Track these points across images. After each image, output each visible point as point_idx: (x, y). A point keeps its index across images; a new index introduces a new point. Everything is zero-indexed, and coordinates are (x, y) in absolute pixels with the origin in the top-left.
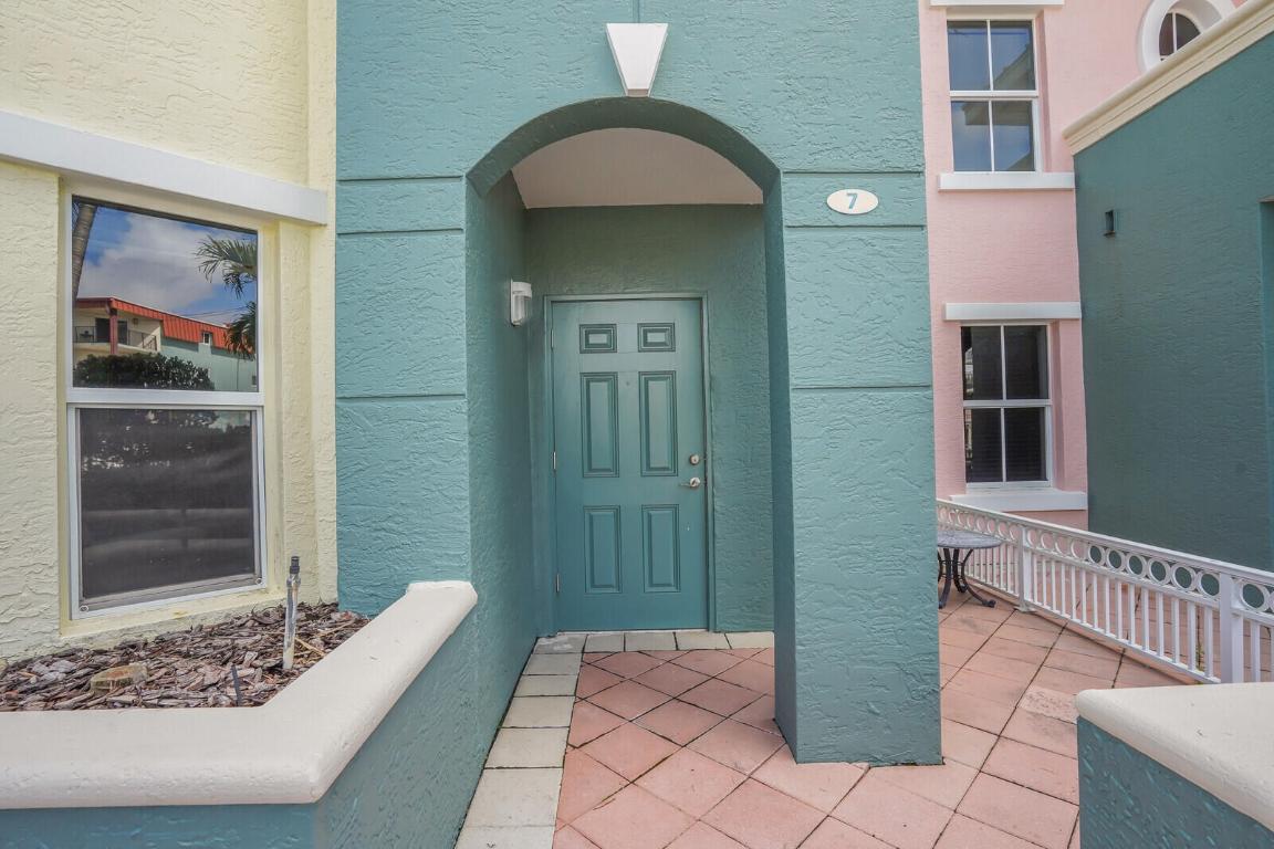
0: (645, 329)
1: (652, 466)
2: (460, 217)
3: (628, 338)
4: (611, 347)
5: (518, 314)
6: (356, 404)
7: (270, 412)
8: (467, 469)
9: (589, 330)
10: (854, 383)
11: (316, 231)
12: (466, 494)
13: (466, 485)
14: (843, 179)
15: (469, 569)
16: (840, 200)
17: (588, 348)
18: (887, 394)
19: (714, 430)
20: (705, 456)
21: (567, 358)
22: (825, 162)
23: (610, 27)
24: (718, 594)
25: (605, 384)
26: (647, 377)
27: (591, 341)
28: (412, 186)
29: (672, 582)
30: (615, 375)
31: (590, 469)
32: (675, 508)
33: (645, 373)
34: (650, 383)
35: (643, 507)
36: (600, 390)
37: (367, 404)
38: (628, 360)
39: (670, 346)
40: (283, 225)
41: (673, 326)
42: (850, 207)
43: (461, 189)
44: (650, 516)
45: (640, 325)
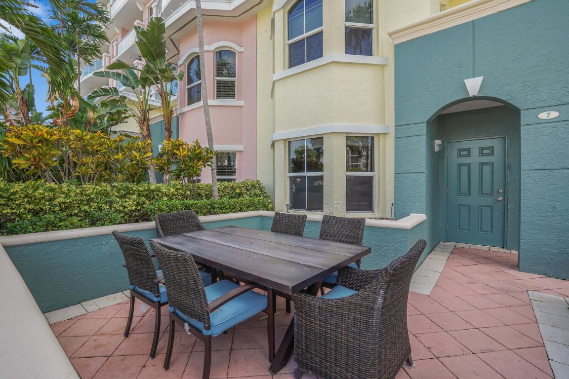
0: (482, 149)
1: (483, 193)
2: (424, 132)
3: (475, 152)
4: (469, 155)
5: (437, 149)
6: (400, 175)
7: (377, 176)
8: (425, 189)
9: (461, 150)
10: (545, 168)
11: (387, 135)
12: (425, 195)
13: (425, 193)
14: (545, 109)
15: (425, 211)
16: (543, 116)
17: (460, 156)
18: (560, 171)
19: (509, 182)
20: (505, 190)
21: (453, 159)
22: (537, 105)
23: (466, 81)
24: (508, 236)
25: (466, 167)
26: (482, 165)
27: (461, 154)
28: (412, 126)
29: (489, 230)
30: (470, 164)
31: (460, 193)
32: (492, 208)
33: (481, 163)
34: (483, 166)
35: (479, 206)
36: (464, 169)
37: (402, 175)
38: (475, 159)
39: (492, 154)
40: (380, 135)
41: (493, 147)
42: (547, 117)
43: (424, 125)
44: (481, 209)
45: (480, 148)
